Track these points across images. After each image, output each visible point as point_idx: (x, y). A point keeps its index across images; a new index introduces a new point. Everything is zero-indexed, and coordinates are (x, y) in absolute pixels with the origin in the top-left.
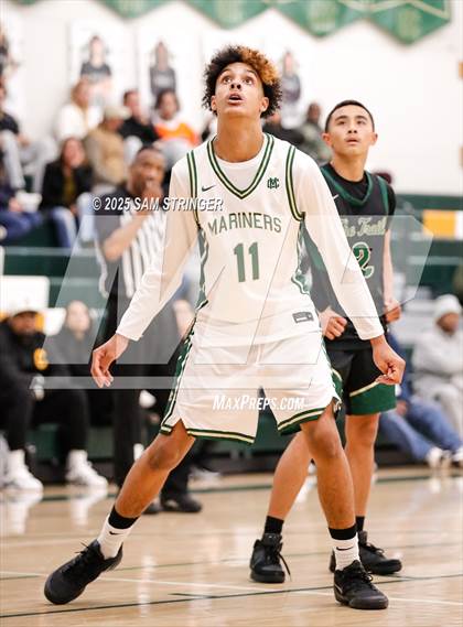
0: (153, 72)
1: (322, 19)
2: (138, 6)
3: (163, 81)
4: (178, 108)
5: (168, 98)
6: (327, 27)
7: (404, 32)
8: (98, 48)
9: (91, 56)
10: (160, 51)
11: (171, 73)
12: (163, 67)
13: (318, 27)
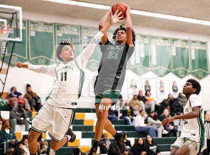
0: (145, 87)
1: (181, 74)
2: (142, 72)
3: (148, 88)
4: (151, 94)
5: (148, 92)
6: (183, 76)
7: (200, 76)
8: (133, 82)
9: (132, 84)
10: (147, 82)
11: (149, 87)
12: (147, 85)
13: (181, 76)
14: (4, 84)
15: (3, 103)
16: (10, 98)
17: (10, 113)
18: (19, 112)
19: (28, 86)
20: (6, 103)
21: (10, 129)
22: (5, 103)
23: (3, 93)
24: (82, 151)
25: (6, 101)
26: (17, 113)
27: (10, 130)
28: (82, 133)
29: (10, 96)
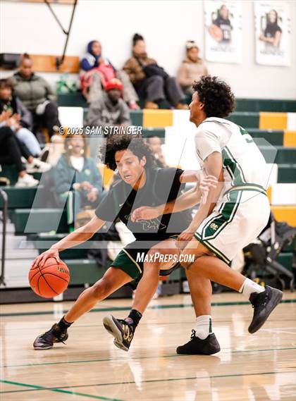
14: (68, 34)
15: (65, 85)
16: (83, 73)
17: (85, 114)
18: (110, 110)
19: (137, 38)
20: (74, 85)
21: (84, 156)
22: (70, 84)
23: (63, 57)
24: (279, 220)
25: (72, 80)
26: (105, 113)
27: (85, 160)
28: (280, 170)
29: (83, 65)
